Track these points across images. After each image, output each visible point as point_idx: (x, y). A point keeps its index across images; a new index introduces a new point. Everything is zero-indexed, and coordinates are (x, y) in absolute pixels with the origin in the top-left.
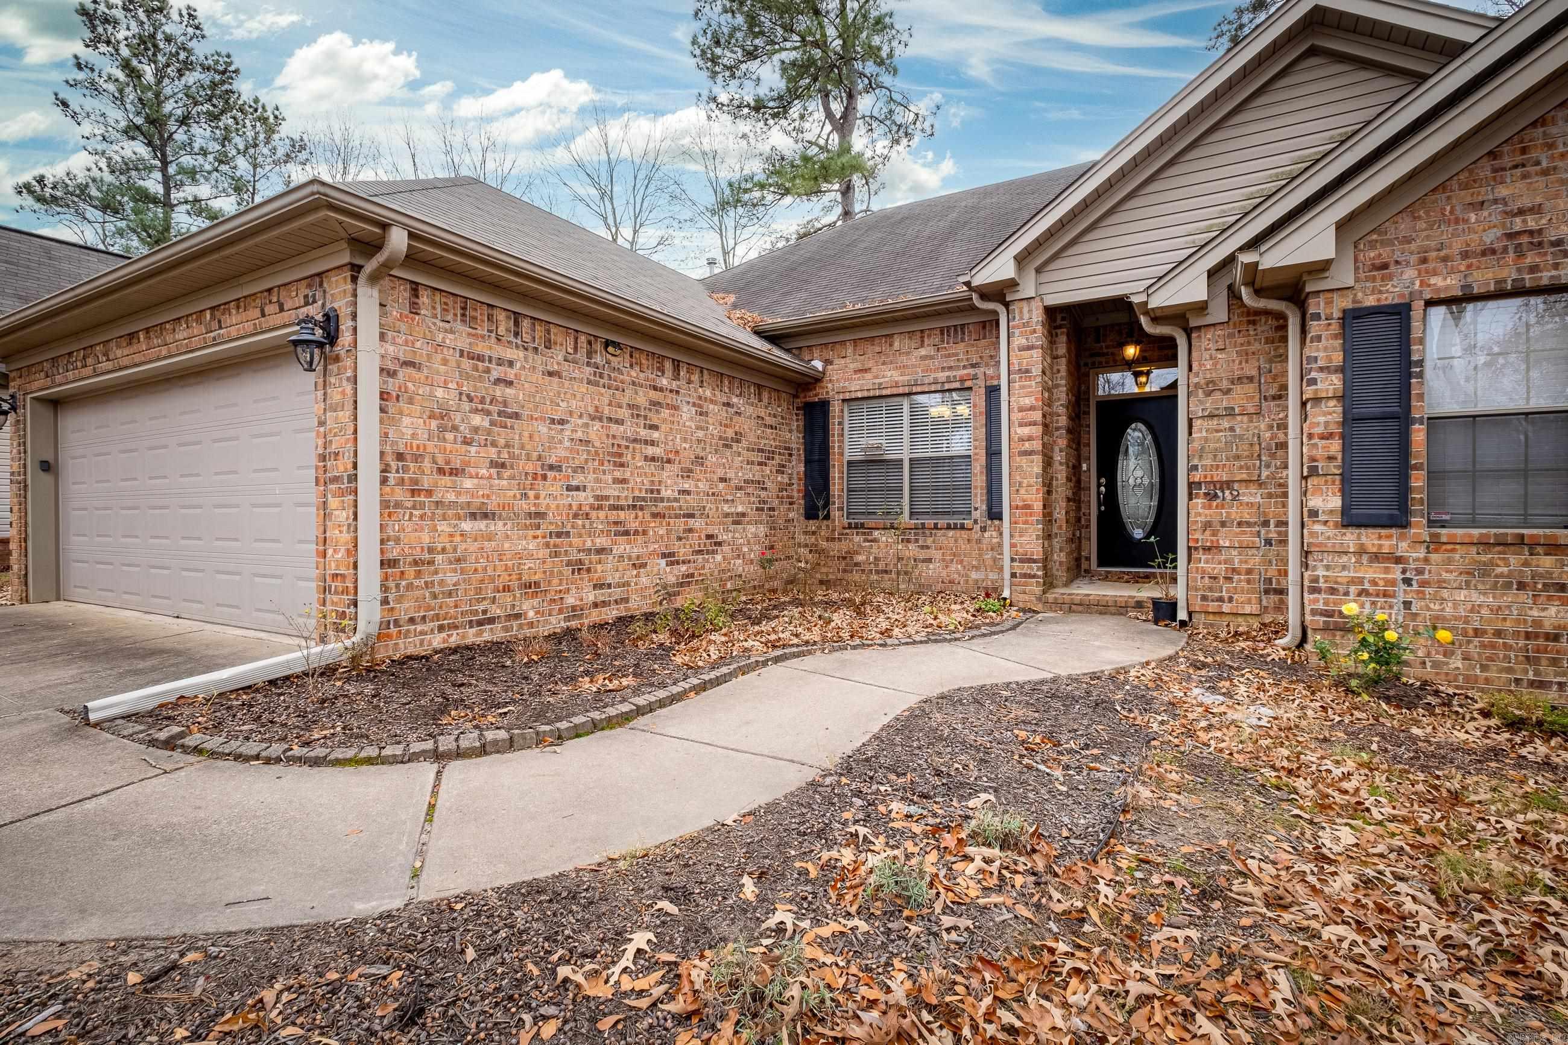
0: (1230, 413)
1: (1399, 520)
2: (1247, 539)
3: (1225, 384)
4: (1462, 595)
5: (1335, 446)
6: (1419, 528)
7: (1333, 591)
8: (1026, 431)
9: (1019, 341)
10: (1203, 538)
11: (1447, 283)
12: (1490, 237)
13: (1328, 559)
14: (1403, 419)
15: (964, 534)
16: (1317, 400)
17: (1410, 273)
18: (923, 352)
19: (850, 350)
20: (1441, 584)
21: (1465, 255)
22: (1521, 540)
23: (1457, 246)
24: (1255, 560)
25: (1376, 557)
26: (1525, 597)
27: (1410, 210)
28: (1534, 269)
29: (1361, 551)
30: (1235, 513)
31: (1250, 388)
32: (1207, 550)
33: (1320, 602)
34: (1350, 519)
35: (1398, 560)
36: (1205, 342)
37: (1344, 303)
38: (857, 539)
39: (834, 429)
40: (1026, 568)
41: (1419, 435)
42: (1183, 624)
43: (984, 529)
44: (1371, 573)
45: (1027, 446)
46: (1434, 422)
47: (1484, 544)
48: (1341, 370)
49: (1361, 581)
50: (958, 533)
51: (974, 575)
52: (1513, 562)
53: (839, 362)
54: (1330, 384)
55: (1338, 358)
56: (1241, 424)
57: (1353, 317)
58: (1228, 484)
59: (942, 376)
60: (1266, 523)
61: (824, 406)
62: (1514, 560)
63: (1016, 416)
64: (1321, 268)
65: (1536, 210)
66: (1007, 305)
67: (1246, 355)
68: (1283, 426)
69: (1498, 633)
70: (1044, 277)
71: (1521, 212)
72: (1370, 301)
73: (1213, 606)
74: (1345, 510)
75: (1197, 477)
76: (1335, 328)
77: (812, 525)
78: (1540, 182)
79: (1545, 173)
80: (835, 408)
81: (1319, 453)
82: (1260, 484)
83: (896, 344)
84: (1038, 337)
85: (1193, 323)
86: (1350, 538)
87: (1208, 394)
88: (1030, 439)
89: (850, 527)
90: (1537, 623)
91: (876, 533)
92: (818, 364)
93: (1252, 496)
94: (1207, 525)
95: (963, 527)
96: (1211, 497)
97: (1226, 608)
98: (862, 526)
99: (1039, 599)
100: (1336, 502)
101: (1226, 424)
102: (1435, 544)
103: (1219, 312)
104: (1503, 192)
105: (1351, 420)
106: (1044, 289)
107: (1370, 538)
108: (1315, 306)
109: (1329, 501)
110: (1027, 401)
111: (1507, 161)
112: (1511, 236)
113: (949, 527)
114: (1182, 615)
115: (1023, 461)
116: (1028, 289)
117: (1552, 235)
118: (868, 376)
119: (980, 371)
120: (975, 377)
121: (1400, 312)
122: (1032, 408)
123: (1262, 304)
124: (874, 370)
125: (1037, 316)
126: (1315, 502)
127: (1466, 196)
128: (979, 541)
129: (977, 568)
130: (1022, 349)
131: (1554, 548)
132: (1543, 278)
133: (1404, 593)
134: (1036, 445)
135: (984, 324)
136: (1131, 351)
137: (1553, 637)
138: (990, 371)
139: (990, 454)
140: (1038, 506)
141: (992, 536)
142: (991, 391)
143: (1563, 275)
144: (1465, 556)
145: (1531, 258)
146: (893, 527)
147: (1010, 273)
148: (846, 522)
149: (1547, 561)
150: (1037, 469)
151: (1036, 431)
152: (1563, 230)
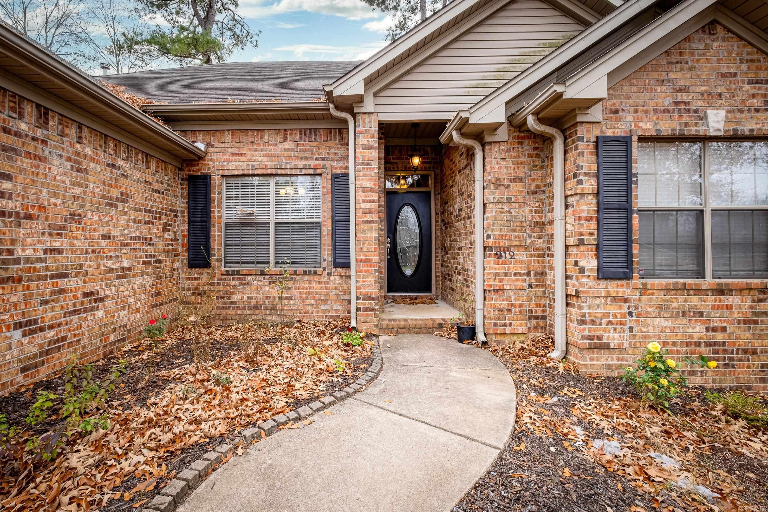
0: (509, 201)
1: (627, 276)
2: (519, 284)
3: (506, 182)
4: (657, 321)
5: (593, 225)
6: (637, 282)
7: (593, 322)
8: (367, 206)
9: (362, 142)
10: (494, 284)
11: (648, 127)
12: (667, 102)
13: (590, 301)
14: (628, 210)
15: (316, 278)
17: (629, 118)
18: (286, 145)
19: (228, 138)
20: (647, 315)
21: (656, 111)
22: (684, 287)
23: (651, 106)
24: (523, 299)
25: (615, 299)
26: (685, 321)
27: (628, 78)
28: (687, 124)
29: (608, 295)
30: (513, 267)
31: (520, 185)
32: (496, 291)
33: (586, 330)
34: (602, 274)
35: (626, 301)
36: (494, 152)
37: (596, 132)
38: (233, 283)
39: (215, 197)
40: (367, 304)
41: (636, 220)
42: (484, 343)
43: (330, 274)
44: (613, 309)
45: (368, 217)
46: (643, 213)
47: (667, 289)
48: (597, 176)
49: (607, 315)
50: (311, 277)
51: (323, 307)
53: (218, 147)
54: (590, 184)
55: (594, 167)
56: (515, 208)
57: (601, 142)
58: (507, 248)
59: (300, 164)
60: (529, 274)
61: (206, 179)
62: (681, 298)
63: (361, 195)
65: (686, 90)
66: (354, 115)
67: (517, 165)
69: (674, 344)
70: (380, 101)
71: (680, 90)
72: (609, 133)
73: (500, 330)
74: (599, 269)
75: (490, 242)
76: (592, 148)
77: (195, 272)
78: (688, 74)
79: (690, 69)
80: (216, 181)
81: (585, 230)
82: (526, 249)
83: (266, 138)
84: (375, 141)
85: (488, 139)
86: (603, 287)
87: (497, 187)
88: (370, 212)
89: (227, 273)
90: (691, 336)
91: (249, 278)
92: (201, 146)
93: (522, 256)
94: (497, 275)
95: (315, 273)
96: (498, 256)
97: (508, 330)
98: (238, 273)
99: (377, 326)
100: (594, 263)
101: (506, 208)
102: (644, 290)
103: (502, 134)
104: (672, 76)
105: (601, 209)
106: (379, 108)
107: (613, 287)
108: (581, 131)
109: (590, 262)
110: (368, 185)
111: (673, 58)
112: (677, 103)
113: (305, 273)
114: (481, 337)
115: (365, 227)
116: (369, 105)
117: (694, 106)
118: (242, 159)
119: (328, 163)
120: (324, 167)
121: (626, 142)
122: (372, 190)
123: (542, 129)
124: (248, 154)
125: (375, 127)
126: (582, 263)
127: (655, 75)
128: (326, 283)
129: (325, 302)
130: (365, 148)
131: (698, 291)
132: (692, 130)
133: (629, 322)
134: (374, 217)
135: (330, 131)
136: (416, 161)
137: (698, 344)
138: (335, 164)
139: (335, 221)
140: (376, 260)
141: (336, 279)
142: (335, 178)
143: (701, 130)
144: (658, 297)
145: (685, 118)
146: (262, 274)
147: (359, 90)
148: (224, 270)
149: (695, 299)
150: (375, 234)
151: (374, 207)
152: (699, 104)
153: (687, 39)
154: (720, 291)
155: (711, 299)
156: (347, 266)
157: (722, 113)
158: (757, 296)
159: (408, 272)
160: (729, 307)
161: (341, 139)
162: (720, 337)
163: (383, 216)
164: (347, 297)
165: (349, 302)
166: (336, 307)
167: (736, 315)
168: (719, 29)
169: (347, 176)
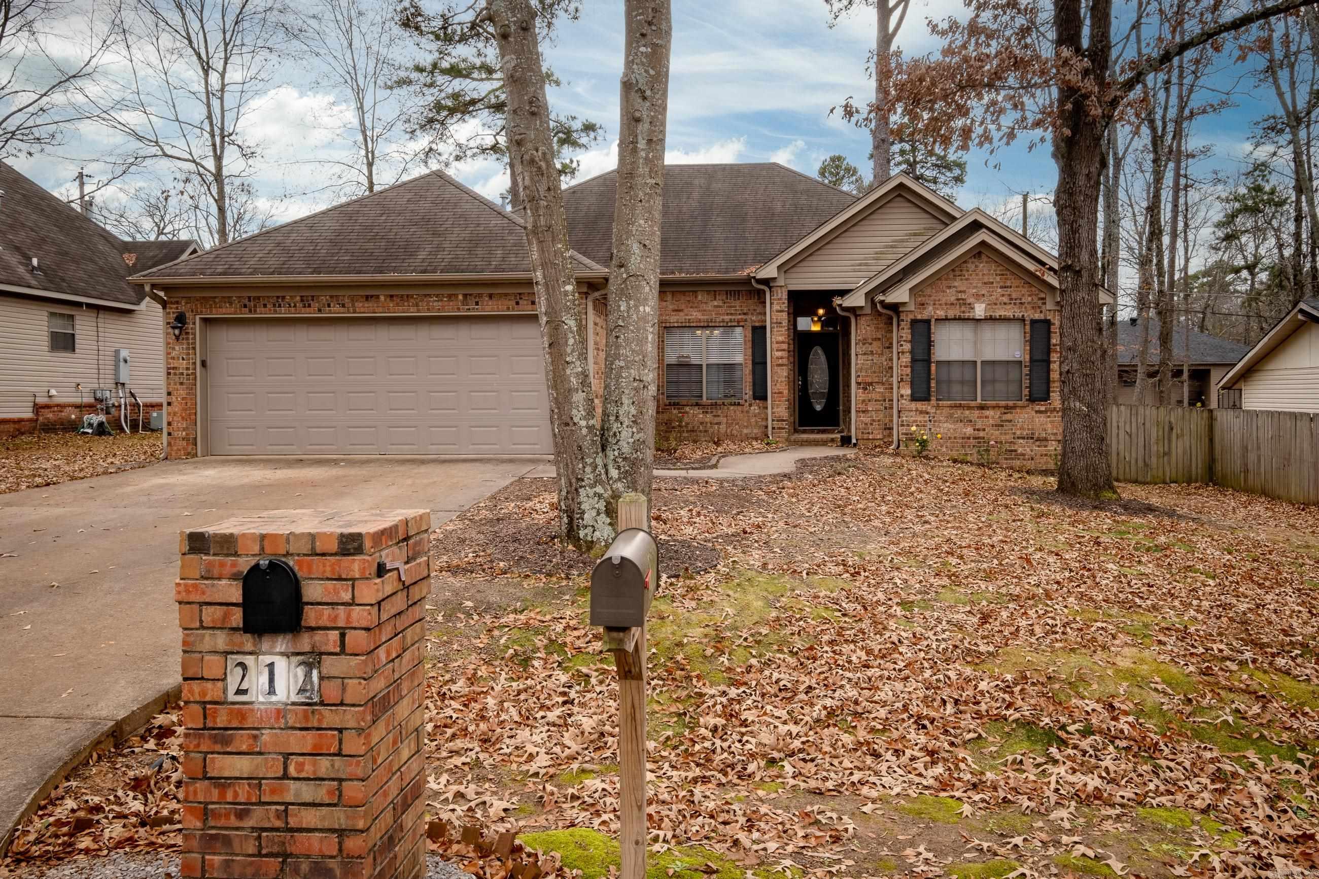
0: (872, 353)
1: (927, 399)
2: (878, 407)
3: (870, 341)
4: (945, 425)
5: (909, 370)
6: (933, 402)
7: (908, 425)
8: (779, 354)
9: (776, 306)
10: (861, 407)
11: (941, 313)
12: (953, 299)
13: (906, 413)
14: (928, 361)
15: (740, 408)
16: (903, 353)
17: (931, 308)
18: (716, 303)
19: (670, 298)
20: (940, 421)
21: (946, 304)
22: (960, 406)
23: (943, 301)
24: (881, 416)
25: (921, 412)
26: (961, 425)
28: (963, 312)
29: (917, 410)
30: (874, 396)
31: (879, 343)
32: (863, 412)
33: (903, 430)
34: (914, 398)
35: (927, 413)
36: (863, 321)
37: (911, 317)
38: (675, 412)
40: (780, 424)
41: (933, 367)
42: (855, 445)
43: (750, 405)
44: (920, 418)
45: (780, 361)
46: (938, 362)
47: (951, 407)
48: (911, 342)
49: (915, 421)
50: (736, 408)
51: (745, 431)
52: (958, 413)
53: (662, 305)
54: (907, 347)
55: (910, 337)
56: (876, 358)
57: (914, 322)
58: (871, 384)
59: (727, 318)
60: (885, 401)
63: (775, 346)
64: (904, 304)
65: (964, 292)
66: (770, 288)
67: (877, 329)
68: (891, 360)
70: (788, 275)
71: (960, 292)
72: (919, 317)
73: (865, 436)
74: (912, 395)
75: (860, 380)
76: (908, 326)
78: (965, 283)
79: (967, 280)
81: (904, 373)
82: (883, 384)
83: (700, 297)
84: (785, 307)
85: (858, 315)
86: (913, 405)
88: (783, 358)
89: (670, 404)
90: (965, 434)
91: (687, 409)
93: (880, 389)
94: (864, 401)
95: (739, 404)
96: (864, 388)
97: (871, 436)
98: (678, 404)
99: (786, 440)
100: (909, 392)
101: (870, 358)
102: (938, 407)
103: (868, 310)
104: (956, 284)
105: (914, 360)
106: (788, 281)
107: (920, 405)
108: (902, 317)
109: (907, 391)
110: (781, 339)
111: (958, 273)
112: (958, 300)
113: (731, 404)
114: (854, 441)
115: (778, 369)
116: (782, 282)
117: (968, 301)
118: (681, 314)
119: (748, 317)
120: (746, 320)
121: (927, 322)
122: (783, 342)
123: (884, 311)
124: (686, 311)
125: (784, 294)
126: (903, 392)
127: (946, 284)
128: (748, 412)
129: (747, 427)
130: (778, 311)
131: (969, 408)
132: (967, 315)
133: (929, 425)
134: (785, 361)
135: (750, 292)
136: (821, 312)
137: (969, 438)
138: (754, 318)
139: (754, 363)
140: (786, 392)
141: (755, 409)
142: (754, 328)
143: (971, 315)
144: (946, 411)
145: (963, 309)
146: (697, 404)
147: (774, 274)
148: (667, 402)
149: (967, 412)
150: (785, 374)
151: (785, 354)
152: (971, 300)
153: (965, 262)
154: (982, 408)
155: (977, 413)
156: (764, 398)
157: (983, 306)
158: (1003, 410)
159: (818, 408)
160: (987, 417)
161: (759, 298)
162: (981, 434)
163: (792, 359)
164: (764, 423)
165: (766, 427)
166: (755, 431)
167: (991, 422)
168: (983, 256)
169: (764, 328)
